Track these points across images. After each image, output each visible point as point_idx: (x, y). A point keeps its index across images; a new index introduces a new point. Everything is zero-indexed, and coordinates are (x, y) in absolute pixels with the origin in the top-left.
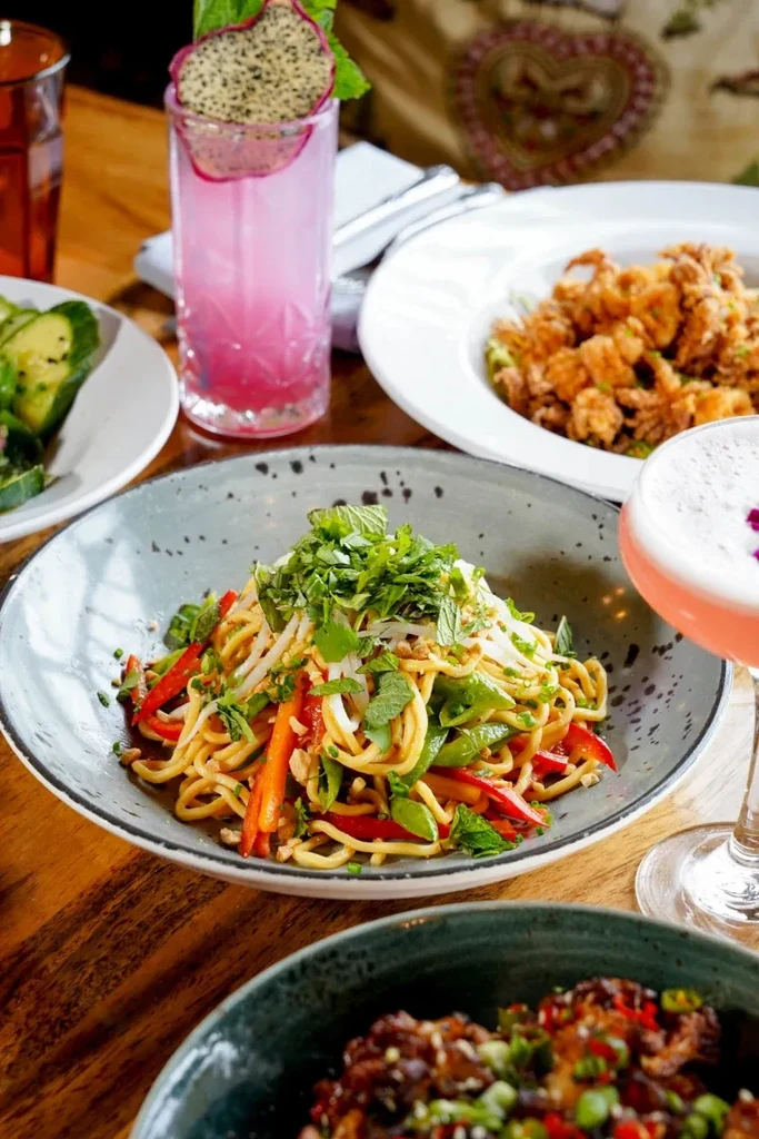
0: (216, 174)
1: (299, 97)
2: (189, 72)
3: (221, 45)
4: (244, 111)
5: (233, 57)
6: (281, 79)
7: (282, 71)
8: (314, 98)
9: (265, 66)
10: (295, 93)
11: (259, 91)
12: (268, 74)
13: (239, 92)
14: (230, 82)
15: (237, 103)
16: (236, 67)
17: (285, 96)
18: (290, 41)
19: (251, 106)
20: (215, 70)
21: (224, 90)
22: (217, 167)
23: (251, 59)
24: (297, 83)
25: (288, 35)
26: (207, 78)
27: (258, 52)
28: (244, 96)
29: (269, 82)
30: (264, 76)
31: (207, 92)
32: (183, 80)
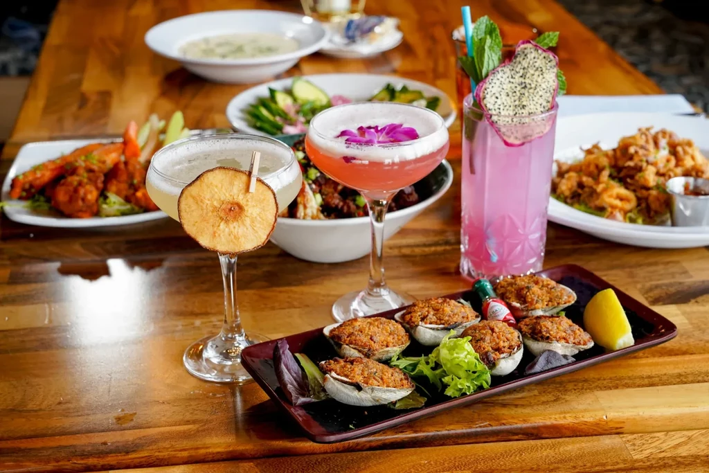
0: (517, 142)
1: (546, 92)
2: (487, 93)
3: (499, 76)
4: (521, 106)
5: (508, 80)
6: (536, 85)
7: (537, 81)
8: (552, 91)
9: (527, 81)
10: (545, 91)
11: (527, 94)
12: (530, 84)
13: (516, 98)
14: (510, 94)
15: (517, 103)
16: (511, 85)
17: (540, 93)
18: (537, 65)
19: (524, 103)
20: (500, 89)
21: (508, 98)
22: (516, 138)
23: (518, 79)
24: (544, 86)
25: (536, 62)
26: (498, 95)
27: (521, 74)
28: (520, 99)
29: (531, 88)
30: (528, 86)
31: (499, 102)
32: (484, 98)
